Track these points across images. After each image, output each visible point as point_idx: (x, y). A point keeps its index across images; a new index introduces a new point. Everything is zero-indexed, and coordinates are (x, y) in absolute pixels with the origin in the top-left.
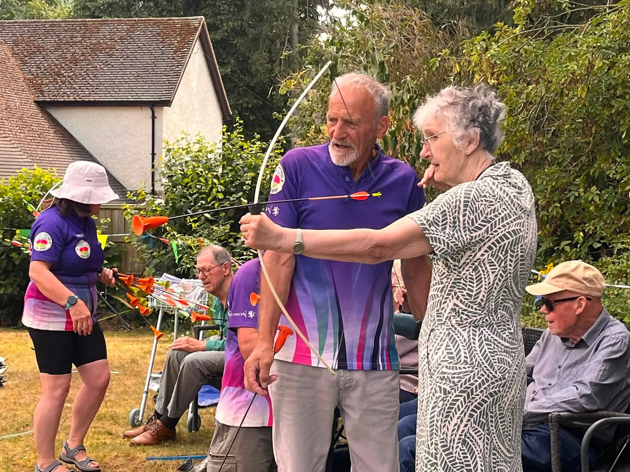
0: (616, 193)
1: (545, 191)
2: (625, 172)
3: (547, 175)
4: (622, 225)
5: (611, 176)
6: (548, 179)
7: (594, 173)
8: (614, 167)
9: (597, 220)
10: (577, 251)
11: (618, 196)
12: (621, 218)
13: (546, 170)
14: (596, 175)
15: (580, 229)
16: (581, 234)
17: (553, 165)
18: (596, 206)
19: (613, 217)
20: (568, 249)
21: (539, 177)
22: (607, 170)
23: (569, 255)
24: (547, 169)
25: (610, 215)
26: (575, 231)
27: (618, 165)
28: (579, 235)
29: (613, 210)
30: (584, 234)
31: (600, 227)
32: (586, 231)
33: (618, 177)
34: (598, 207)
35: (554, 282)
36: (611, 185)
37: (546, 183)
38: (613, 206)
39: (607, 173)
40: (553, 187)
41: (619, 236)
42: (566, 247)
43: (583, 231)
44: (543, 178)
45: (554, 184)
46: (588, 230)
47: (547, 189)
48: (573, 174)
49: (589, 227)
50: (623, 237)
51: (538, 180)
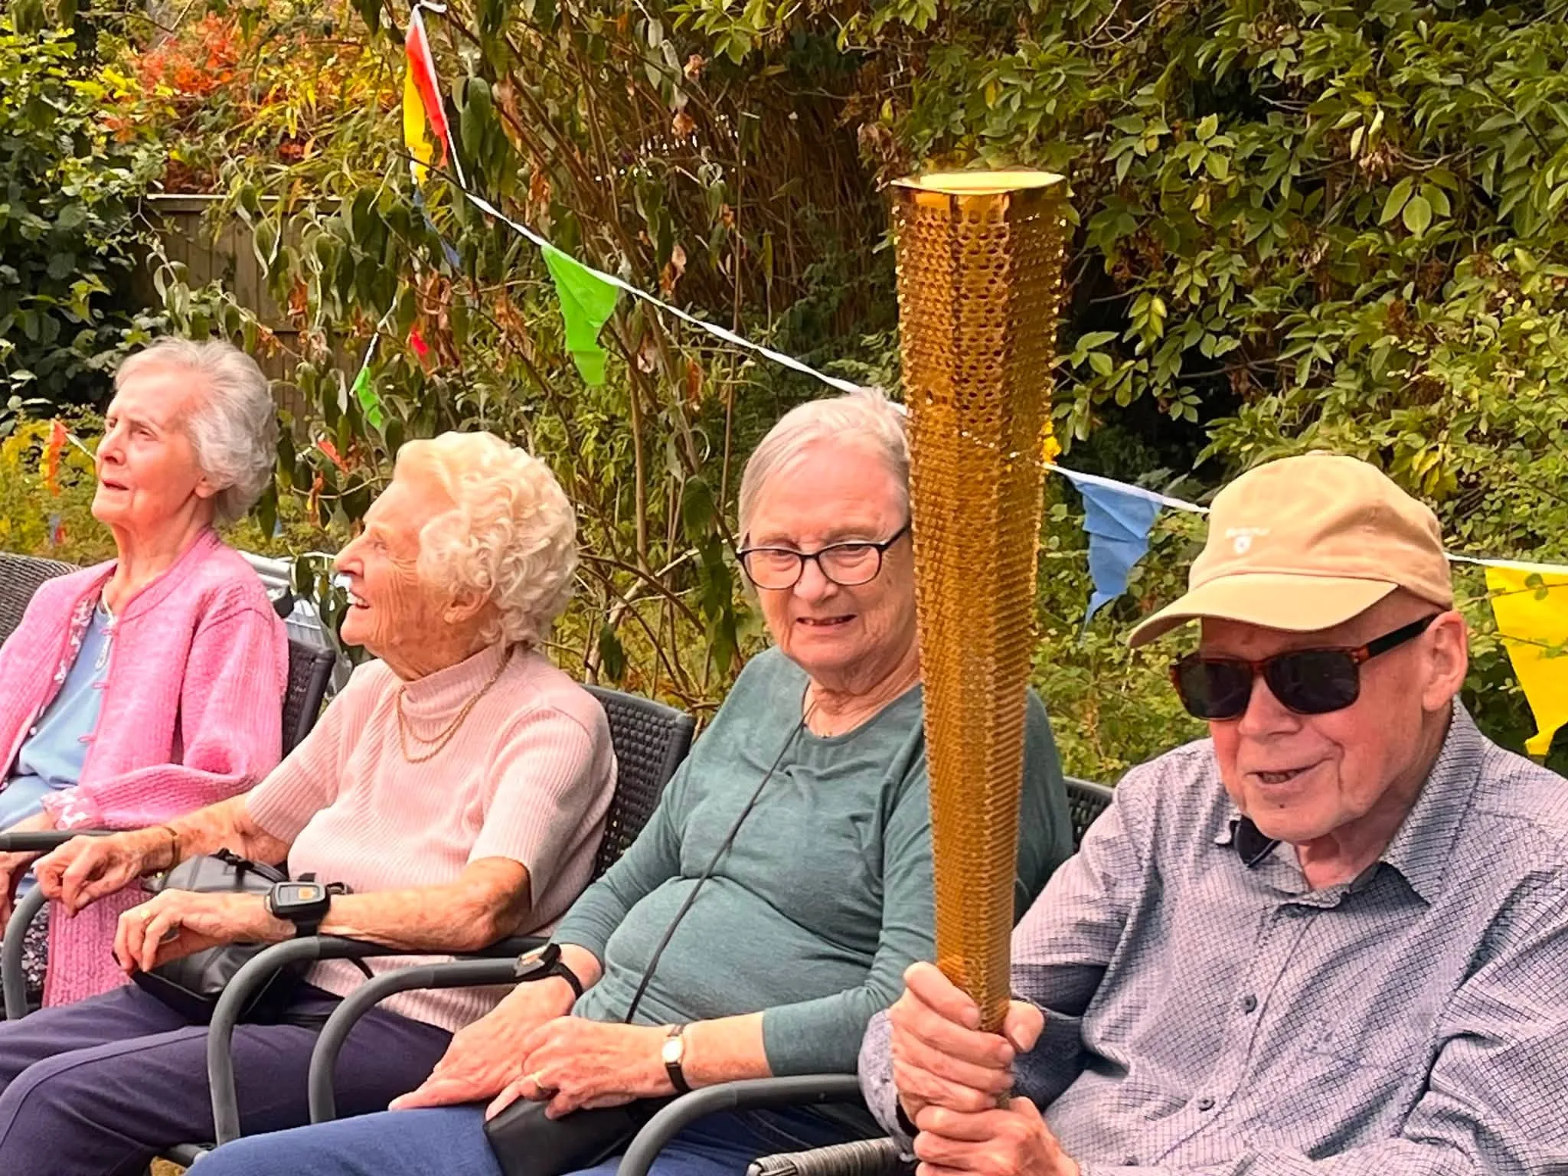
0: (1298, 140)
1: (1018, 137)
2: (1332, 57)
3: (1026, 74)
4: (1317, 267)
5: (1279, 72)
6: (1028, 88)
7: (1213, 59)
8: (1292, 38)
9: (1218, 248)
10: (1137, 373)
11: (1303, 151)
12: (1314, 237)
13: (1021, 53)
14: (1221, 69)
15: (1155, 285)
16: (1159, 306)
17: (1048, 30)
18: (1218, 193)
19: (1281, 233)
20: (1103, 363)
21: (996, 82)
22: (1266, 48)
23: (1108, 387)
24: (1027, 48)
25: (1270, 227)
26: (1137, 294)
27: (1307, 27)
28: (1149, 309)
29: (1281, 210)
30: (1166, 303)
31: (1232, 278)
32: (1178, 293)
33: (1309, 76)
34: (1224, 195)
35: (1322, 555)
36: (1275, 108)
37: (1022, 107)
38: (1285, 191)
39: (1263, 62)
40: (1046, 119)
41: (1314, 313)
42: (1095, 356)
43: (1166, 295)
44: (1006, 85)
45: (1051, 107)
46: (1186, 292)
47: (1021, 129)
48: (1125, 64)
49: (1189, 280)
50: (1331, 316)
51: (991, 92)
